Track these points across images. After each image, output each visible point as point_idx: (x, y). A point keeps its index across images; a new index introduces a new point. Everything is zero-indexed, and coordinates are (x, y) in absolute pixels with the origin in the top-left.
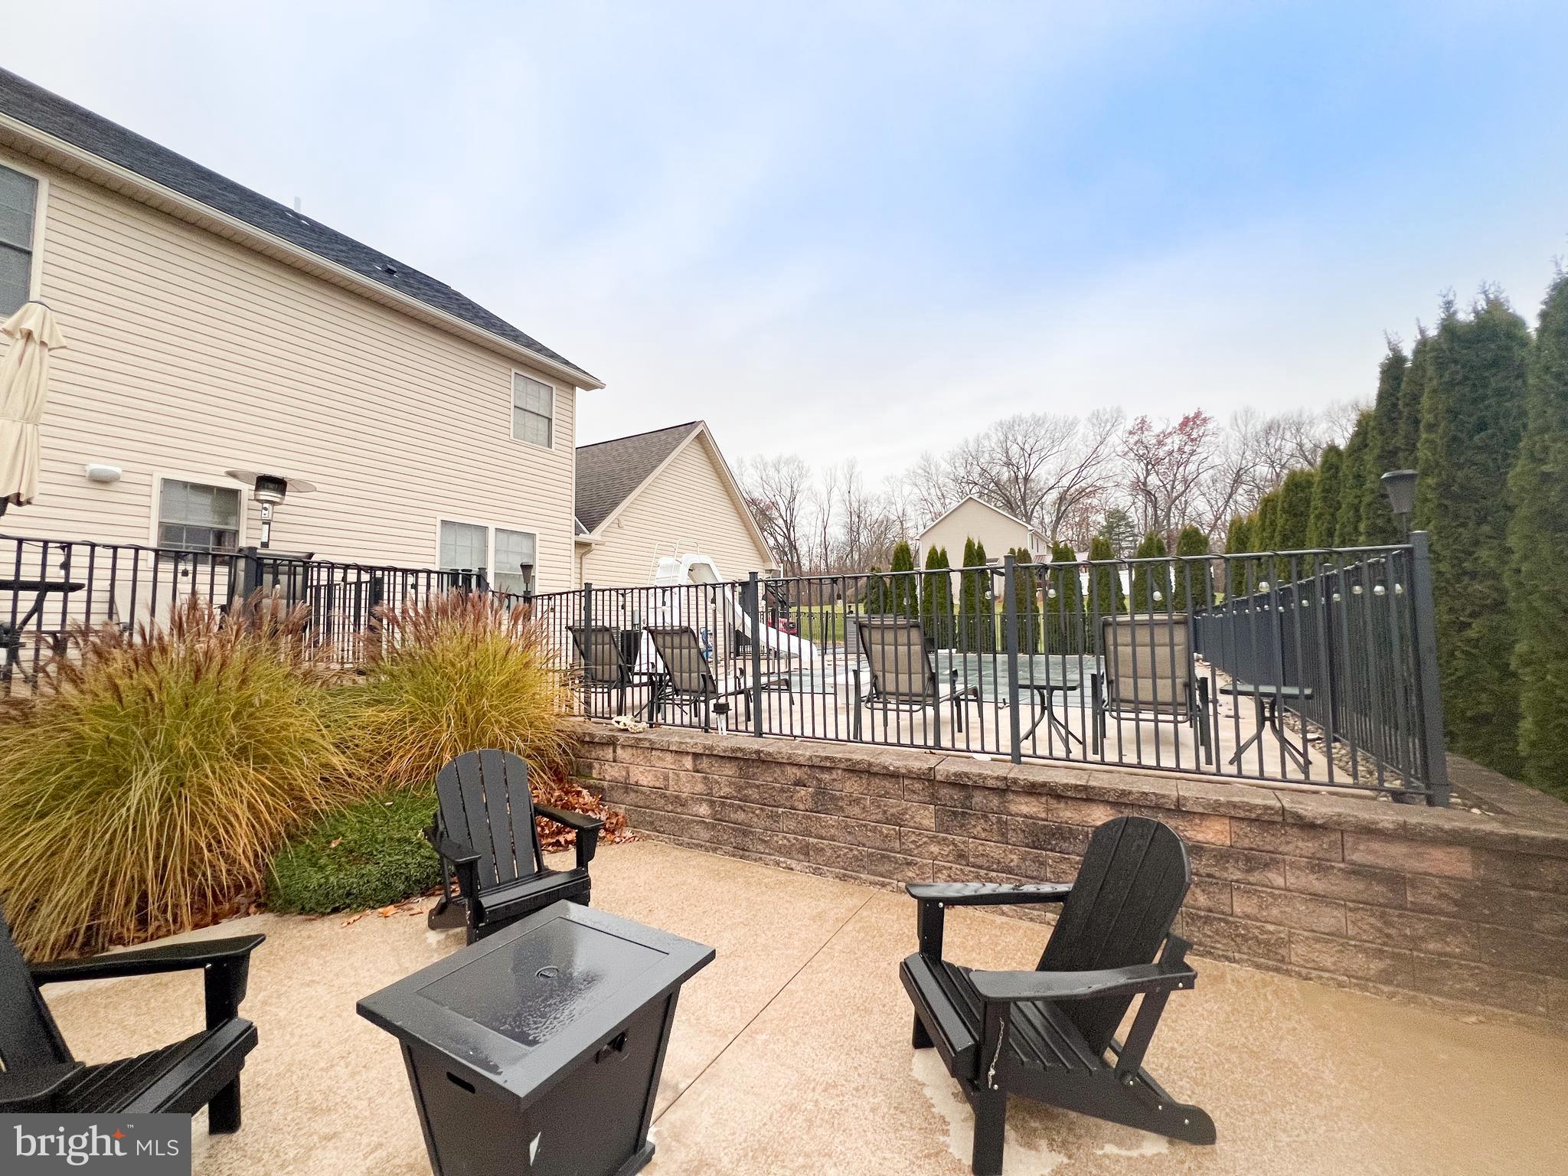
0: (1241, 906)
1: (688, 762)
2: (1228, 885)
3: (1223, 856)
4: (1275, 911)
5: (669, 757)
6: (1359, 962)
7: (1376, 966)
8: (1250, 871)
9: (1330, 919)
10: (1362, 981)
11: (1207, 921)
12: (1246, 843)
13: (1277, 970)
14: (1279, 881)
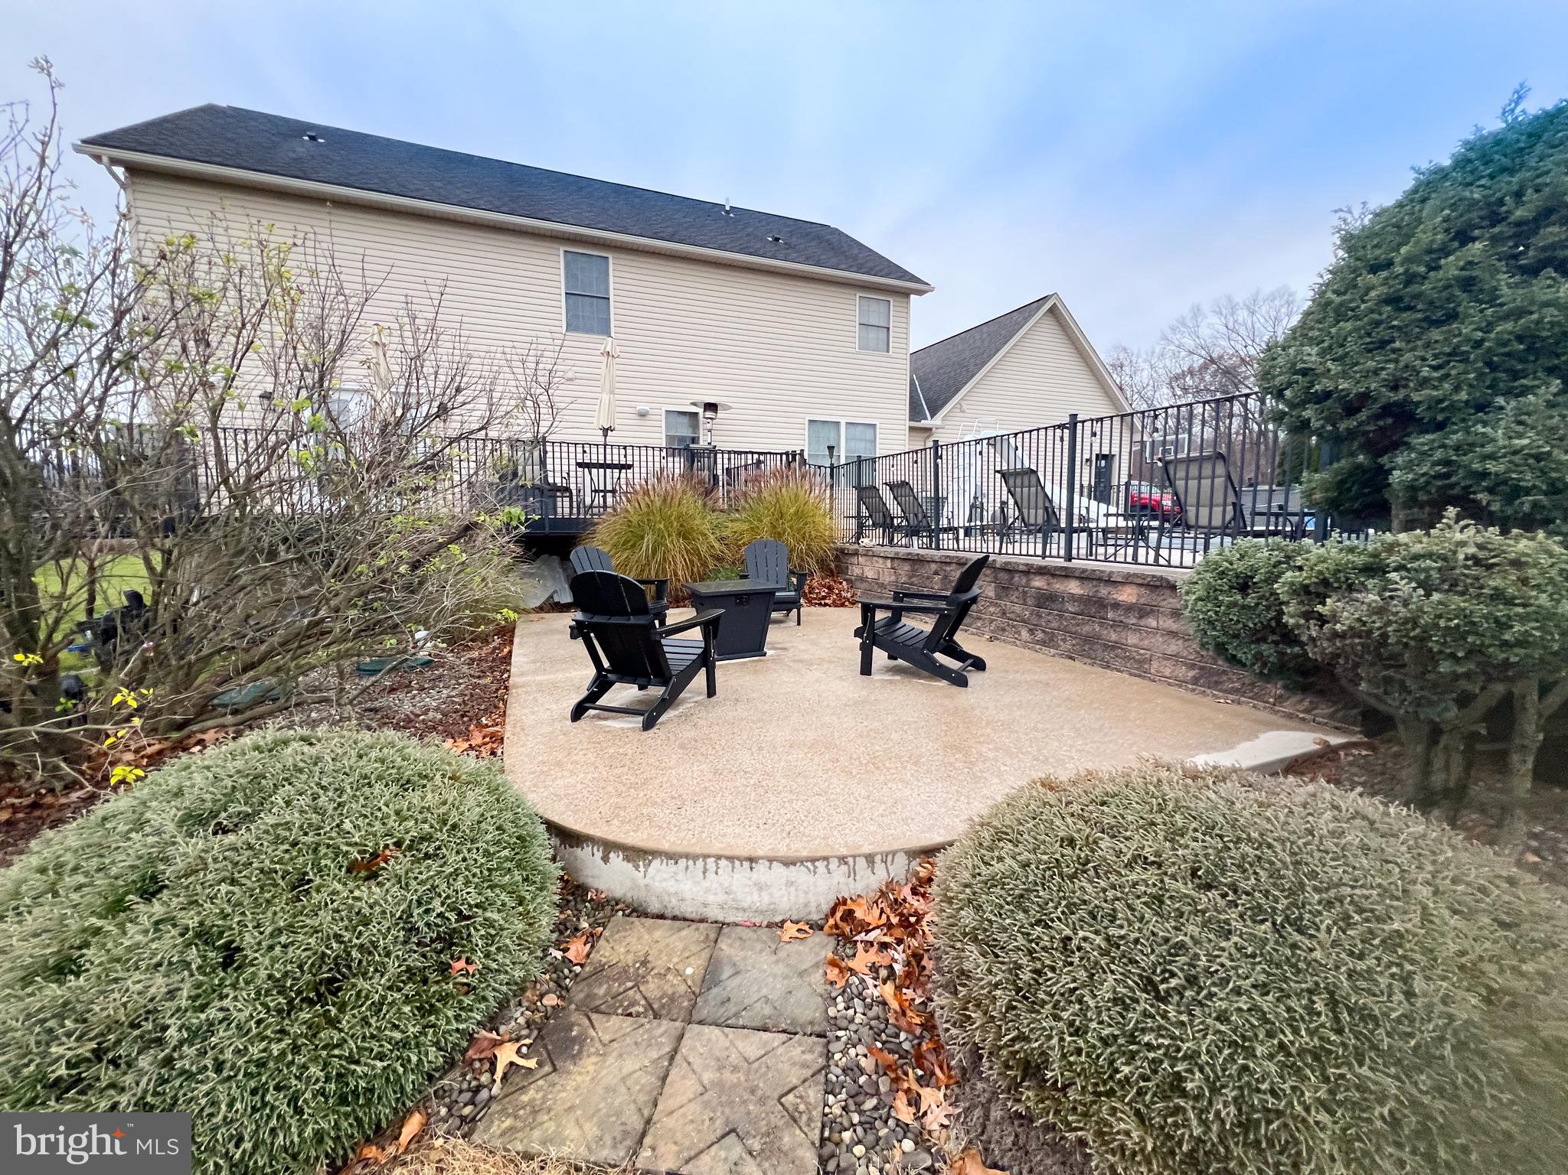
0: (1132, 639)
1: (889, 563)
2: (1126, 626)
3: (1129, 608)
4: (1146, 642)
5: (881, 560)
6: (1182, 672)
7: (1191, 673)
8: (1141, 617)
9: (1176, 646)
10: (1181, 683)
11: (1113, 648)
12: (1142, 600)
13: (1139, 676)
14: (1154, 624)
